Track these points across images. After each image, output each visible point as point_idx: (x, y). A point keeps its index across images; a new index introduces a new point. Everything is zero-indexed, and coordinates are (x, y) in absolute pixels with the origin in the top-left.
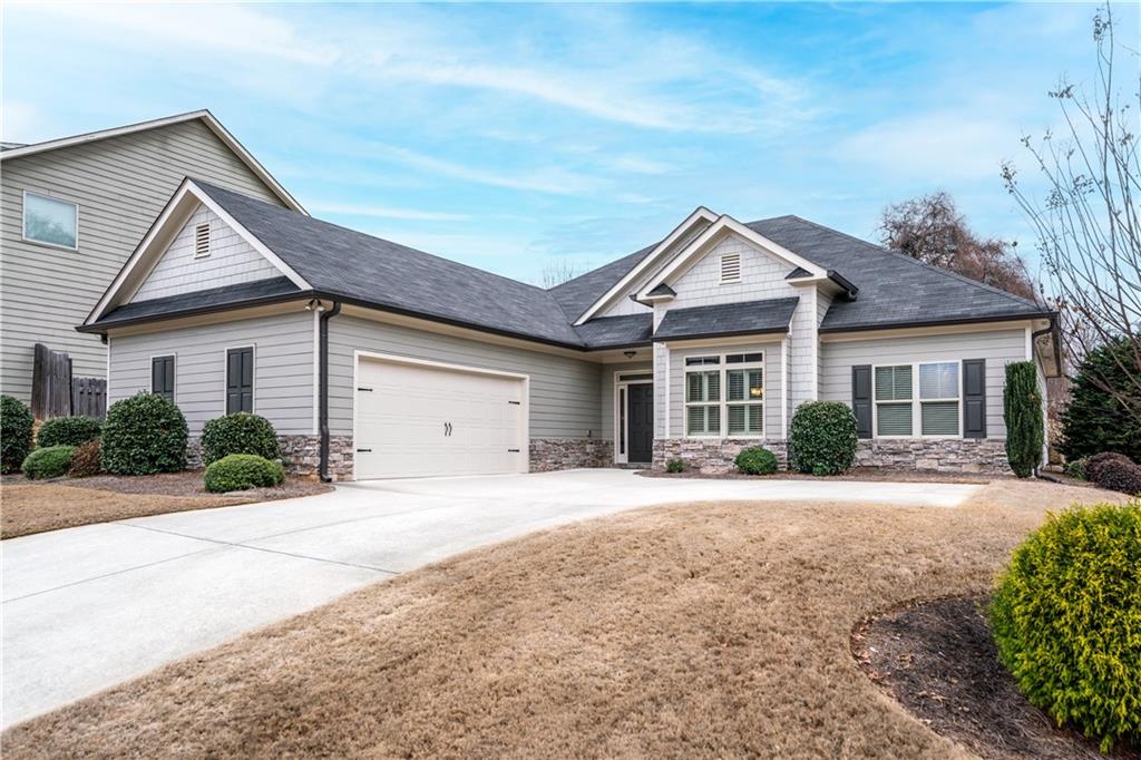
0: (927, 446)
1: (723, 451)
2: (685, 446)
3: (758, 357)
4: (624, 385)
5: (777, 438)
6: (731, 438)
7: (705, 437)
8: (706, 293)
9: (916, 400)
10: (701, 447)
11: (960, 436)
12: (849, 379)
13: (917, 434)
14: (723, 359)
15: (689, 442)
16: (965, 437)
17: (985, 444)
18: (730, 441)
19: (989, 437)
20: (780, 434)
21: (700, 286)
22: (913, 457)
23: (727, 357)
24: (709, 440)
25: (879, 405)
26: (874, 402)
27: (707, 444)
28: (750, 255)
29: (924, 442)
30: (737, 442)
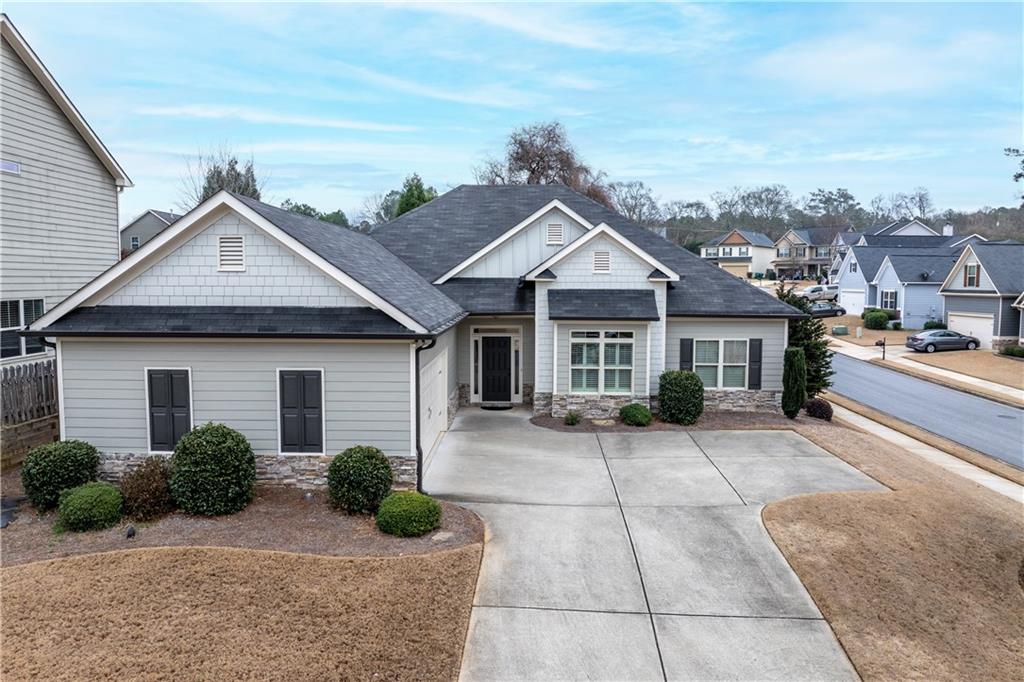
0: (726, 394)
1: (601, 404)
2: (570, 400)
3: (629, 335)
4: (479, 337)
5: (642, 394)
6: (608, 394)
7: (585, 393)
8: (582, 279)
9: (721, 364)
10: (583, 401)
11: (746, 388)
12: (678, 348)
13: (720, 387)
14: (602, 334)
15: (573, 397)
16: (749, 388)
17: (760, 393)
18: (607, 397)
19: (763, 389)
20: (645, 391)
21: (577, 273)
22: (717, 402)
23: (606, 333)
24: (590, 396)
25: (697, 366)
26: (695, 364)
27: (588, 398)
28: (617, 253)
29: (725, 392)
30: (612, 397)
